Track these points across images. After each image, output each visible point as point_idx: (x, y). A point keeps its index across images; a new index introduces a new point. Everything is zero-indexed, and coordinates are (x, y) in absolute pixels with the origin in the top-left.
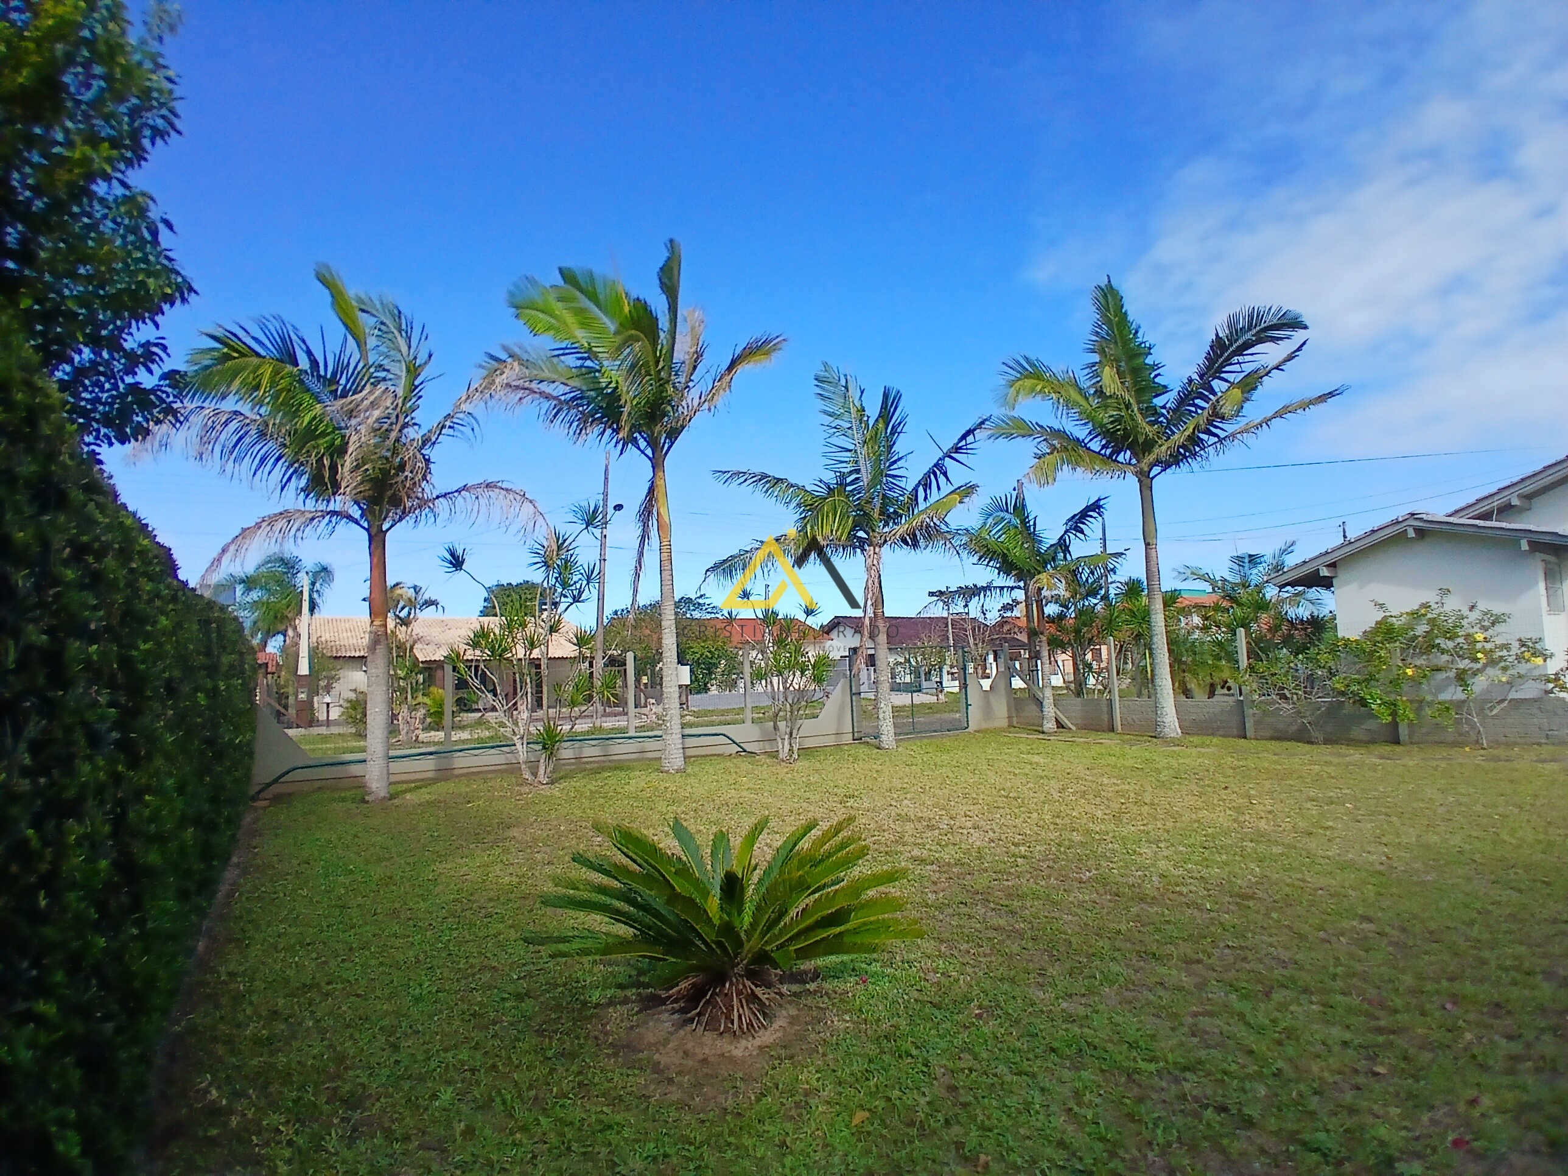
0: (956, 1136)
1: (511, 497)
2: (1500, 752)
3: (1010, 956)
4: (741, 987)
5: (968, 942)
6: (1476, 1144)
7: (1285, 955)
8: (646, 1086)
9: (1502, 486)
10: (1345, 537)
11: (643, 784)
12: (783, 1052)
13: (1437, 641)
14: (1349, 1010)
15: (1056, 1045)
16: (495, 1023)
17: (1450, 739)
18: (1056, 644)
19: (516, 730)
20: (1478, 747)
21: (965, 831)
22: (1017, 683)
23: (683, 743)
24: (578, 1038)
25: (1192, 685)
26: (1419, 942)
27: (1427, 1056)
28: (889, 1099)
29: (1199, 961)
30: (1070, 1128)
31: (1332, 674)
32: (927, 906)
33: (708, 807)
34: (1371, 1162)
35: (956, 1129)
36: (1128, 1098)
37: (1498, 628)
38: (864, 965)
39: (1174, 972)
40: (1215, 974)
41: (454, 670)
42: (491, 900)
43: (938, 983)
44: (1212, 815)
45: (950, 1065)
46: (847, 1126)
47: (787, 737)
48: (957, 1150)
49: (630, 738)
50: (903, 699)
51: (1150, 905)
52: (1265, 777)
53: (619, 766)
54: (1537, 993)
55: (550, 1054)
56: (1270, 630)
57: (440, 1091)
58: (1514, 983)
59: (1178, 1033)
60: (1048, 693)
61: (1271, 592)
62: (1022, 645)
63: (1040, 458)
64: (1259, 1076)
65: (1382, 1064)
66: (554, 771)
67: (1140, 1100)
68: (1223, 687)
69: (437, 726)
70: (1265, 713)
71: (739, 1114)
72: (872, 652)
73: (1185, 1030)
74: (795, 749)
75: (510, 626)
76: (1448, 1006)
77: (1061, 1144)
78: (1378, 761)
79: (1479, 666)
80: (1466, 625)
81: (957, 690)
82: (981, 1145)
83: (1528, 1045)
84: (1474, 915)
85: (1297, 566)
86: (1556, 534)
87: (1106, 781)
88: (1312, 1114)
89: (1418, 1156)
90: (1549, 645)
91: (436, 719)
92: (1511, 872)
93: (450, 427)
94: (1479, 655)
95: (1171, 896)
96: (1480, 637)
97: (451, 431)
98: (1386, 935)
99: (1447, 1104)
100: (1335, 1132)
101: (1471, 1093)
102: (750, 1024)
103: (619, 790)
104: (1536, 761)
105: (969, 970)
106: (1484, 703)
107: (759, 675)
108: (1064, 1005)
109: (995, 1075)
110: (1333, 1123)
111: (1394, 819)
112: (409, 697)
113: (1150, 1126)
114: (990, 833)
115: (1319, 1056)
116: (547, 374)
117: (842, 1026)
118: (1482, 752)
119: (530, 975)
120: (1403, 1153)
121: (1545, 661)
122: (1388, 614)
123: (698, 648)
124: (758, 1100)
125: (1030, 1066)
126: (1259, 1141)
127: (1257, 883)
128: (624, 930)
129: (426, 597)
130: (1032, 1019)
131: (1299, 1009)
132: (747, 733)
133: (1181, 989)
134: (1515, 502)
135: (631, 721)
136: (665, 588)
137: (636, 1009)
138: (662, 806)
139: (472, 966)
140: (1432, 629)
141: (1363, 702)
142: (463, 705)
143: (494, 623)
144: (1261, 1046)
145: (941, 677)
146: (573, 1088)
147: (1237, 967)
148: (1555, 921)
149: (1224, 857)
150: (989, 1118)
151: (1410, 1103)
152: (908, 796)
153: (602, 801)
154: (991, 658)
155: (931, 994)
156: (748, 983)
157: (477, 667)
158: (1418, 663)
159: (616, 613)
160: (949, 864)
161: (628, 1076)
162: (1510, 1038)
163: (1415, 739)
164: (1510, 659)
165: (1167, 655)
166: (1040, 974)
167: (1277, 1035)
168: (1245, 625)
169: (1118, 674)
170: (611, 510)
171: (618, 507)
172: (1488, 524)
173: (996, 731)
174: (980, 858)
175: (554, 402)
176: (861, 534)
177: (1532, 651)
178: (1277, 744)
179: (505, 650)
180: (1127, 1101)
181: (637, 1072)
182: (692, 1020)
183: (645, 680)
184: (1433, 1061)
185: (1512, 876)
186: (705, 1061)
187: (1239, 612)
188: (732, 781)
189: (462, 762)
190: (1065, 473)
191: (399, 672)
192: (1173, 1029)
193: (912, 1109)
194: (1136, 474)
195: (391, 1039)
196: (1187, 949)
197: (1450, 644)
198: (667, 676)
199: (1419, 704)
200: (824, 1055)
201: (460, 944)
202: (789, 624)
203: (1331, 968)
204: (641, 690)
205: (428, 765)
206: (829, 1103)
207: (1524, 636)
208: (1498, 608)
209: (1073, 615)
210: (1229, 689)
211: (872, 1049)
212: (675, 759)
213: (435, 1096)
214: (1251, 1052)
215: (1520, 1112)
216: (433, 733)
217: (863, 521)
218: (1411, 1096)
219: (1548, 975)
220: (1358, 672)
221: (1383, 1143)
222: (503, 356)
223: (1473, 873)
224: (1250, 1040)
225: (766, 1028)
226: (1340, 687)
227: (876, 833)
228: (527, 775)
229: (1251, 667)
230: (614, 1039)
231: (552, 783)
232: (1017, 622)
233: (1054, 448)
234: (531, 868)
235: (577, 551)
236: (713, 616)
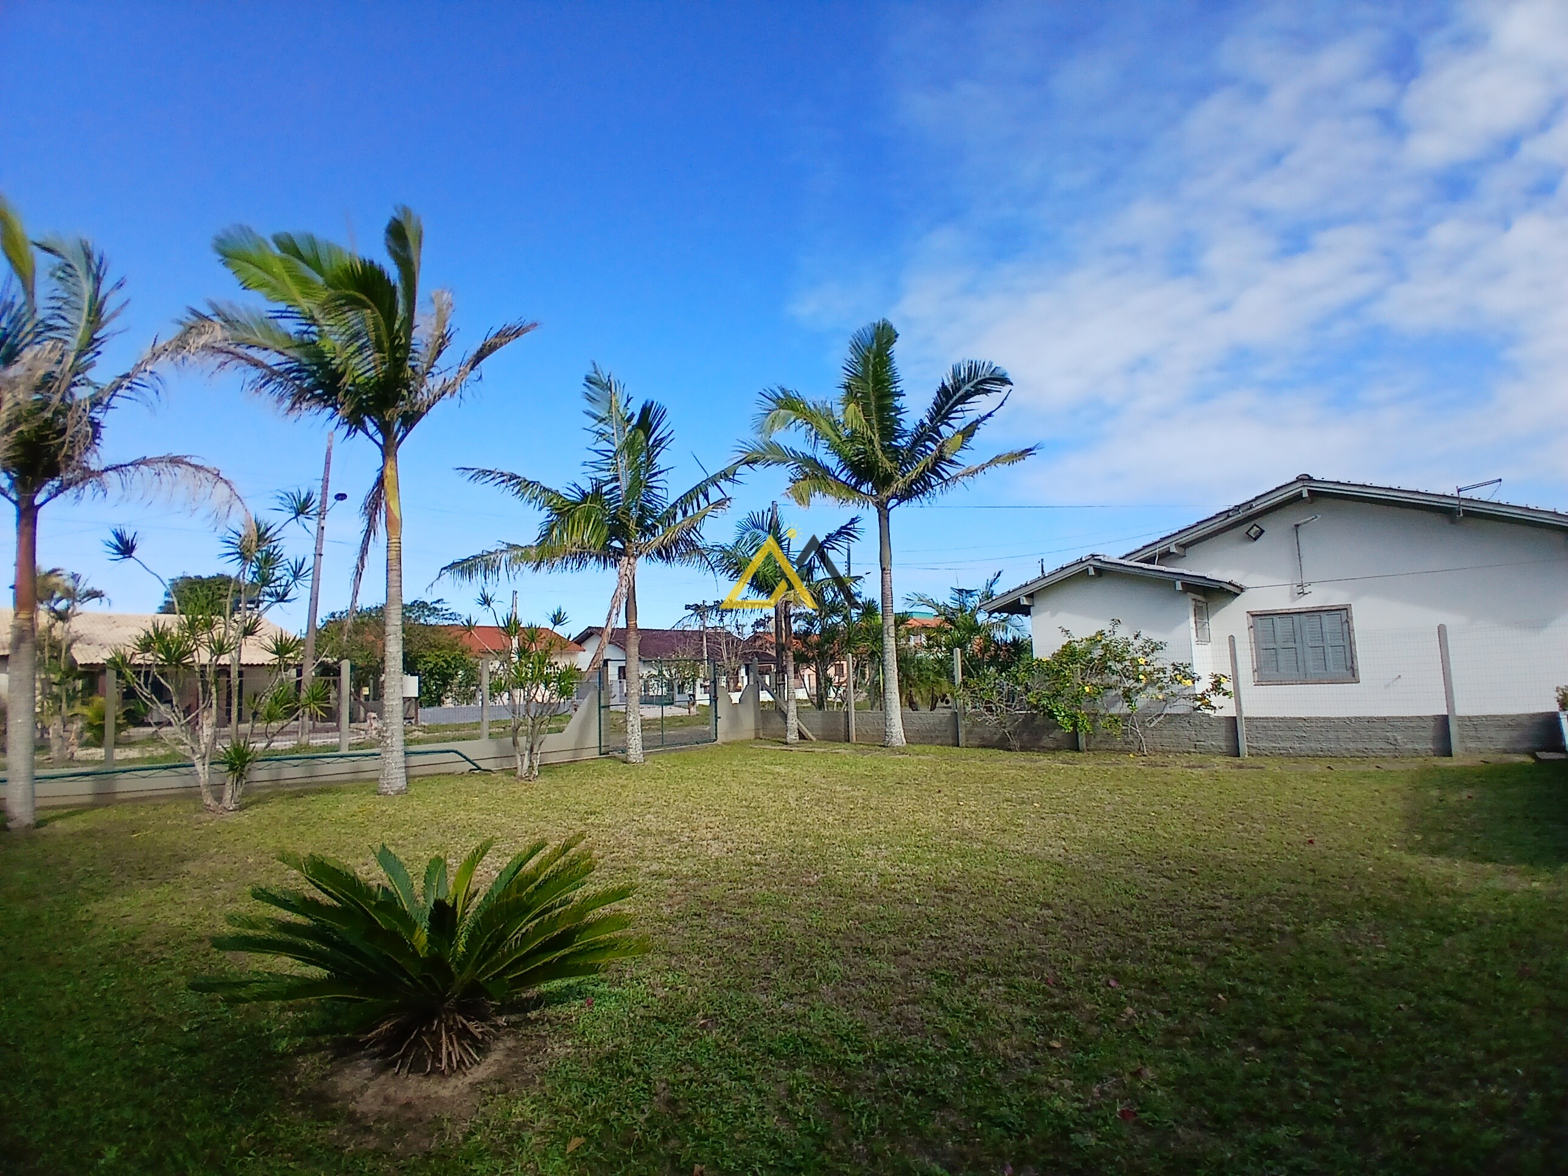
0: (672, 1149)
1: (201, 475)
2: (1158, 759)
3: (738, 964)
4: (451, 1023)
5: (698, 954)
6: (1143, 1115)
7: (977, 940)
8: (338, 1137)
9: (1163, 536)
10: (1043, 572)
11: (355, 808)
12: (497, 1088)
13: (1109, 664)
14: (1029, 988)
15: (774, 1045)
16: (162, 1079)
17: (1118, 747)
18: (802, 659)
19: (196, 747)
20: (1140, 754)
21: (705, 843)
22: (765, 696)
23: (405, 762)
24: (260, 1092)
25: (917, 699)
26: (1088, 925)
27: (1095, 1030)
28: (606, 1121)
29: (907, 953)
30: (783, 1127)
31: (1028, 689)
32: (662, 920)
33: (432, 831)
34: (1049, 1134)
35: (673, 1143)
36: (837, 1090)
37: (1156, 654)
38: (590, 987)
39: (885, 965)
40: (919, 964)
41: (118, 677)
42: (157, 944)
43: (666, 998)
44: (926, 817)
45: (671, 1078)
46: (562, 1155)
47: (527, 753)
48: (673, 1163)
49: (341, 757)
50: (653, 712)
51: (869, 903)
52: (972, 780)
53: (326, 789)
54: (1189, 972)
55: (227, 1109)
56: (980, 650)
57: (104, 1150)
58: (1168, 962)
59: (884, 1022)
60: (792, 706)
61: (982, 618)
62: (771, 659)
63: (794, 482)
64: (952, 1058)
65: (1057, 1039)
66: (242, 796)
67: (847, 1091)
68: (942, 701)
69: (98, 742)
70: (974, 724)
71: (444, 1156)
72: (623, 664)
73: (891, 1019)
74: (536, 764)
75: (192, 626)
76: (1112, 983)
77: (774, 1143)
78: (1061, 766)
79: (1141, 685)
80: (1132, 651)
81: (707, 703)
82: (696, 1155)
83: (1183, 1020)
84: (1133, 900)
85: (1004, 595)
86: (1205, 578)
87: (838, 788)
88: (997, 1090)
89: (1092, 1127)
90: (1197, 669)
91: (96, 734)
92: (1164, 862)
93: (128, 388)
94: (1141, 677)
95: (887, 893)
96: (1142, 661)
97: (127, 393)
98: (1062, 920)
99: (1113, 1075)
100: (1017, 1106)
101: (1136, 1064)
102: (461, 1062)
103: (325, 815)
104: (1186, 767)
105: (697, 980)
106: (1146, 717)
107: (497, 689)
108: (785, 1006)
109: (714, 1083)
110: (1014, 1097)
111: (1072, 816)
112: (64, 705)
113: (856, 1114)
114: (729, 843)
115: (1004, 1035)
116: (259, 338)
117: (563, 1051)
118: (1143, 758)
119: (203, 1025)
120: (1076, 1124)
121: (1194, 683)
122: (1072, 639)
123: (432, 659)
124: (466, 1139)
125: (749, 1069)
126: (952, 1119)
127: (959, 877)
128: (316, 972)
129: (88, 587)
130: (754, 1023)
131: (989, 992)
132: (481, 749)
133: (888, 980)
134: (1173, 550)
135: (345, 737)
136: (393, 590)
137: (330, 1057)
138: (376, 832)
139: (133, 1018)
140: (1105, 654)
141: (1051, 715)
142: (135, 718)
143: (171, 622)
144: (954, 1027)
145: (694, 689)
146: (254, 1145)
147: (938, 955)
148: (1202, 907)
149: (934, 855)
150: (706, 1127)
151: (1080, 1076)
152: (652, 810)
153: (302, 828)
154: (743, 672)
155: (658, 1009)
156: (459, 1018)
157: (147, 674)
158: (1094, 682)
159: (333, 615)
160: (686, 877)
161: (318, 1128)
162: (1167, 1014)
163: (1092, 746)
164: (1166, 680)
165: (896, 671)
166: (764, 978)
167: (969, 1017)
168: (962, 645)
169: (855, 687)
170: (331, 500)
171: (341, 497)
172: (1151, 567)
173: (743, 743)
174: (717, 868)
175: (265, 371)
176: (616, 544)
177: (1183, 674)
178: (983, 751)
179: (184, 654)
180: (837, 1094)
181: (328, 1123)
182: (393, 1064)
183: (366, 691)
184: (1100, 1035)
185: (1166, 866)
186: (408, 1105)
187: (957, 634)
188: (461, 802)
189: (126, 784)
190: (817, 499)
191: (52, 676)
192: (880, 1019)
193: (629, 1128)
194: (877, 504)
195: (47, 1094)
196: (896, 941)
197: (1119, 667)
198: (391, 687)
199: (1095, 717)
200: (542, 1084)
201: (120, 994)
202: (533, 634)
203: (1016, 952)
204: (361, 703)
205: (84, 789)
206: (542, 1133)
207: (1178, 661)
208: (1156, 638)
209: (817, 632)
210: (947, 702)
211: (592, 1073)
212: (396, 778)
213: (99, 1155)
214: (946, 1035)
215: (1181, 1085)
216: (92, 750)
217: (619, 530)
218: (1081, 1067)
219: (1199, 956)
220: (1048, 689)
221: (1059, 1115)
222: (207, 312)
223: (1132, 863)
224: (946, 1022)
225: (479, 1064)
226: (1034, 701)
227: (616, 849)
228: (209, 800)
229: (964, 683)
230: (303, 1091)
231: (241, 808)
232: (768, 638)
233: (806, 476)
234: (209, 907)
235: (281, 543)
236: (451, 622)
